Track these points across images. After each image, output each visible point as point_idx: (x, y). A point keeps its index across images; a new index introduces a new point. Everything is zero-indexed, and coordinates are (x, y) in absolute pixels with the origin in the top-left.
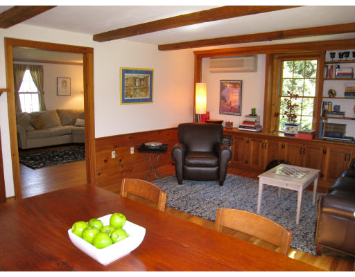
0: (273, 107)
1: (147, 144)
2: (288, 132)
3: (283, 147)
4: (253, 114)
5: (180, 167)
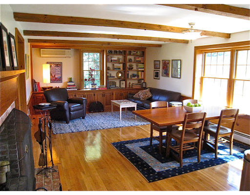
1: (40, 104)
2: (93, 88)
3: (94, 95)
4: (71, 81)
5: (68, 113)
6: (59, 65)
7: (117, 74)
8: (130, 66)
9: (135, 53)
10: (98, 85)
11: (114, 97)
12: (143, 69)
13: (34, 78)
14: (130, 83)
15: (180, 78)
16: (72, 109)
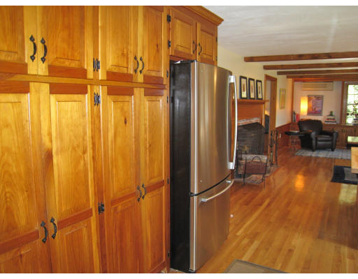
2: (356, 123)
4: (331, 115)
5: (314, 142)
6: (320, 98)
16: (319, 139)
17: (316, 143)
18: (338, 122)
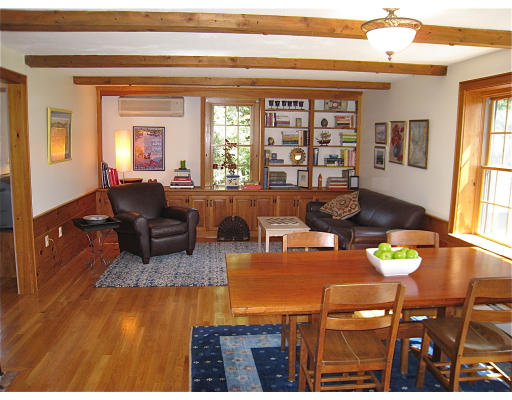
0: (207, 158)
1: (85, 218)
2: (231, 185)
3: (231, 201)
4: (183, 168)
5: (144, 241)
6: (158, 132)
7: (292, 156)
8: (324, 135)
9: (335, 105)
10: (243, 178)
11: (278, 209)
12: (355, 145)
13: (105, 160)
14: (320, 176)
15: (425, 168)
16: (155, 232)
17: (150, 241)
18: (197, 183)
